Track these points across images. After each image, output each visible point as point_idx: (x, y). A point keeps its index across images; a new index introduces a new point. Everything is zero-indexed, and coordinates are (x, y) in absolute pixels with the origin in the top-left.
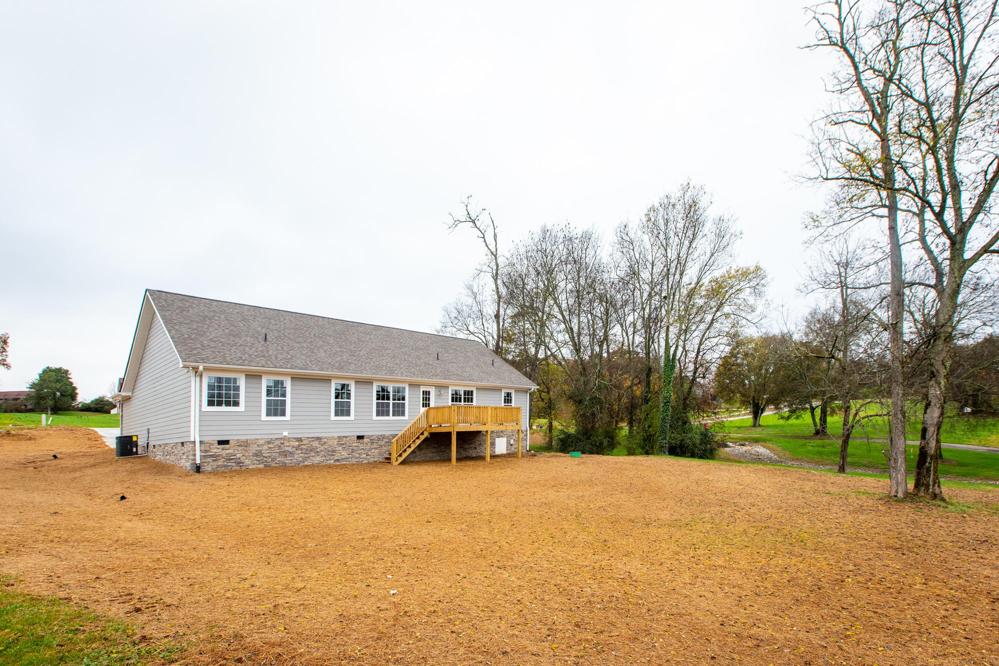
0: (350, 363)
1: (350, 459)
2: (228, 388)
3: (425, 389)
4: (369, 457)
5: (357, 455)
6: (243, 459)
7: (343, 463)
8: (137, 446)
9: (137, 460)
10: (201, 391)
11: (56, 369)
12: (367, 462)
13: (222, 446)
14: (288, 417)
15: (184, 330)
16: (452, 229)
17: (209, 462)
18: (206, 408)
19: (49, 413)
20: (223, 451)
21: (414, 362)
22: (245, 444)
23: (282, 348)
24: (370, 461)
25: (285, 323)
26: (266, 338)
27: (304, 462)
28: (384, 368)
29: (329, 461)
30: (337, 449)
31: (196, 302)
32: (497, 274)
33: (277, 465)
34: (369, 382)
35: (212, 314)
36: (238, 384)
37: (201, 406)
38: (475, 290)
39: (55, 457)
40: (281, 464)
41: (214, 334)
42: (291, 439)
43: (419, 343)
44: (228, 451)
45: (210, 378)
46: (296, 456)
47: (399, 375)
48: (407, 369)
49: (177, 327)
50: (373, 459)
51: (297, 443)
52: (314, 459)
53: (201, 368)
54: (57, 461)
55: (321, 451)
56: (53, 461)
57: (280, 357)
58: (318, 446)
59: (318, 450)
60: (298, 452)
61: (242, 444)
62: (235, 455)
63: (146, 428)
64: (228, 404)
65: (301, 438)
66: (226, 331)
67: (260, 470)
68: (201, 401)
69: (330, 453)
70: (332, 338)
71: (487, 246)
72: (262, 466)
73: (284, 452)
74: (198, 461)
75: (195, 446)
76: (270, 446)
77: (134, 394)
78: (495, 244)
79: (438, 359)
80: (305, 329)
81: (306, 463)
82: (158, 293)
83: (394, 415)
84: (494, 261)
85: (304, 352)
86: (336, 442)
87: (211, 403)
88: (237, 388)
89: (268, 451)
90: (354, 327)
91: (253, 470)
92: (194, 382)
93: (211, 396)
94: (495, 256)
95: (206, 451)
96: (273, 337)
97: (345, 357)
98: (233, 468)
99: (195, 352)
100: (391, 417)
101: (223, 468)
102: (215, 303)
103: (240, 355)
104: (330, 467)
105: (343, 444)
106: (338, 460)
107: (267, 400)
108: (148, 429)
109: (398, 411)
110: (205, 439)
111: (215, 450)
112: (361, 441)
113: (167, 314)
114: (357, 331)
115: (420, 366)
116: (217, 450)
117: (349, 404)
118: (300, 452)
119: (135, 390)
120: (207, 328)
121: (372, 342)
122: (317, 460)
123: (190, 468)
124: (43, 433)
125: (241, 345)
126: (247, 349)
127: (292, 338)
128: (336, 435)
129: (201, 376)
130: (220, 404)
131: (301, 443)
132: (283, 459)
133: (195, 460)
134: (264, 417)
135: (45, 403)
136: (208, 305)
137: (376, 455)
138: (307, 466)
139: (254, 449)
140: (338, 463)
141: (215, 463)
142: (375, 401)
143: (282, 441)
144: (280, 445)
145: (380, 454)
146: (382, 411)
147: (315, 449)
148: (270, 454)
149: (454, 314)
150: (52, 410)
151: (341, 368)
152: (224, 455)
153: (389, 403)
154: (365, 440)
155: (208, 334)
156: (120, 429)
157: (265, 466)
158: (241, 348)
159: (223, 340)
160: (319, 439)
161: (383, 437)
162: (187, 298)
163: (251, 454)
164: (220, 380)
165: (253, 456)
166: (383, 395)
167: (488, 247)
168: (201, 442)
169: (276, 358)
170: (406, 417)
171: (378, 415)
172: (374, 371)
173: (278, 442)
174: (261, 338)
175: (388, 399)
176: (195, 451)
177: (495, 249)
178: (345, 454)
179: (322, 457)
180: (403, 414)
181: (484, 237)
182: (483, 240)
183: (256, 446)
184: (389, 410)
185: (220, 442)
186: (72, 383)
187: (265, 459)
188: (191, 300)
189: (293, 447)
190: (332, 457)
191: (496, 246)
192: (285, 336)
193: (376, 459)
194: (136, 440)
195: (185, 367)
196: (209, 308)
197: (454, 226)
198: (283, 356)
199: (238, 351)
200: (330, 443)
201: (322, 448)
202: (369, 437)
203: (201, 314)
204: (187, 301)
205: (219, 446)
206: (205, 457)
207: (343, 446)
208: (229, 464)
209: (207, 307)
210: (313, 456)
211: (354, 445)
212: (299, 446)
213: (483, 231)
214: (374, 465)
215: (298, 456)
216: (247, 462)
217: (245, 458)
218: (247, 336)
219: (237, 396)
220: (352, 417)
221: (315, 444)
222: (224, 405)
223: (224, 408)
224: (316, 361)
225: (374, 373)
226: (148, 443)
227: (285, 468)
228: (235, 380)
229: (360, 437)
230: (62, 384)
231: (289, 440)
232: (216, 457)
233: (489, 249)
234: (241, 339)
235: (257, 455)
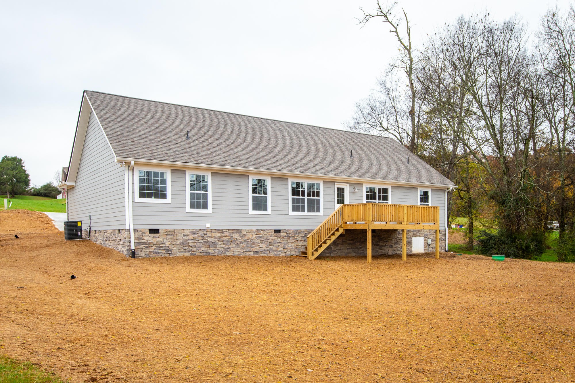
0: (266, 160)
1: (268, 252)
2: (156, 182)
3: (339, 186)
4: (286, 251)
5: (275, 248)
6: (171, 247)
7: (261, 255)
8: (81, 231)
9: (82, 243)
10: (133, 184)
11: (12, 158)
12: (284, 255)
13: (153, 235)
14: (210, 210)
15: (117, 128)
16: (363, 24)
17: (142, 248)
18: (138, 199)
19: (8, 196)
20: (154, 239)
21: (327, 159)
22: (172, 234)
23: (203, 144)
24: (287, 254)
25: (204, 121)
26: (188, 135)
27: (225, 252)
28: (299, 165)
29: (248, 253)
30: (255, 241)
31: (126, 101)
32: (411, 69)
33: (201, 254)
34: (284, 179)
35: (140, 112)
36: (165, 178)
37: (133, 197)
38: (388, 86)
39: (16, 237)
40: (205, 254)
41: (142, 132)
42: (213, 231)
43: (332, 140)
44: (158, 240)
45: (140, 172)
46: (218, 247)
47: (314, 171)
48: (321, 166)
49: (110, 125)
50: (289, 253)
51: (219, 235)
52: (235, 250)
53: (133, 163)
54: (18, 241)
55: (241, 243)
56: (15, 241)
57: (201, 153)
58: (238, 238)
59: (238, 242)
60: (220, 243)
61: (170, 233)
62: (164, 244)
63: (88, 215)
64: (157, 196)
65: (222, 230)
66: (153, 128)
67: (186, 258)
68: (133, 193)
69: (249, 245)
70: (248, 135)
71: (400, 40)
72: (187, 254)
73: (208, 242)
74: (133, 248)
75: (130, 233)
76: (194, 236)
77: (77, 184)
78: (408, 38)
79: (351, 156)
80: (223, 126)
81: (227, 254)
82: (94, 94)
83: (309, 211)
84: (408, 55)
85: (223, 149)
86: (254, 235)
87: (142, 195)
88: (164, 182)
89: (193, 241)
90: (268, 124)
91: (180, 258)
92: (127, 176)
93: (142, 188)
94: (409, 51)
95: (139, 239)
96: (194, 134)
97: (261, 153)
98: (163, 255)
99: (127, 148)
100: (306, 213)
101: (154, 255)
102: (142, 102)
103: (165, 151)
104: (249, 258)
105: (261, 237)
106: (257, 252)
107: (191, 193)
108: (90, 216)
109: (313, 207)
110: (139, 228)
111: (147, 238)
112: (278, 234)
113: (102, 113)
114: (272, 128)
115: (334, 163)
116: (148, 238)
117: (266, 199)
118: (222, 243)
119: (78, 181)
120: (137, 126)
121: (286, 139)
122: (237, 251)
123: (126, 253)
124: (6, 215)
125: (166, 142)
126: (172, 146)
127: (211, 134)
128: (254, 228)
129: (133, 170)
130: (149, 196)
131: (222, 235)
132: (206, 249)
133: (130, 246)
134: (188, 209)
135: (5, 188)
136: (136, 105)
137: (292, 249)
138: (229, 256)
139: (180, 238)
140: (256, 255)
141: (148, 250)
142: (290, 197)
143: (205, 232)
144: (203, 235)
145: (296, 248)
146: (298, 206)
147: (235, 241)
148: (195, 244)
149: (367, 110)
150: (10, 194)
151: (257, 164)
152: (155, 243)
153: (304, 199)
154: (282, 234)
155: (137, 131)
156: (66, 214)
157: (191, 254)
158: (166, 145)
159: (150, 137)
160: (238, 231)
161: (299, 232)
162: (118, 98)
163: (178, 243)
164: (148, 174)
165: (180, 245)
166: (297, 191)
167: (401, 42)
168: (135, 230)
169: (198, 154)
170: (321, 213)
171: (293, 210)
172: (289, 168)
173: (201, 233)
174: (184, 135)
175: (303, 195)
176: (130, 238)
177: (408, 44)
178: (263, 247)
179: (242, 248)
180: (318, 210)
181: (396, 32)
182: (395, 34)
183: (182, 235)
184: (304, 206)
185: (152, 231)
186: (25, 171)
187: (191, 248)
188: (121, 100)
189: (215, 238)
190: (251, 249)
191: (409, 40)
192: (205, 133)
193: (292, 253)
194: (80, 225)
195: (119, 162)
196: (137, 107)
197: (365, 21)
198: (204, 152)
199: (163, 147)
200: (249, 235)
201: (242, 240)
202: (285, 231)
203: (131, 113)
204: (118, 101)
205: (150, 235)
206: (138, 243)
207: (261, 239)
208: (159, 251)
209: (135, 106)
210: (233, 247)
211: (271, 238)
212: (221, 237)
213: (395, 25)
214: (291, 259)
215: (220, 247)
216: (175, 250)
217: (173, 246)
218: (171, 133)
219: (164, 189)
220: (269, 212)
221: (235, 236)
222: (153, 197)
223: (153, 200)
224: (234, 157)
225: (289, 170)
226: (90, 228)
227: (208, 258)
228: (162, 174)
229: (277, 231)
230: (17, 171)
231: (211, 231)
232: (147, 244)
233: (402, 43)
234: (166, 136)
235: (183, 245)
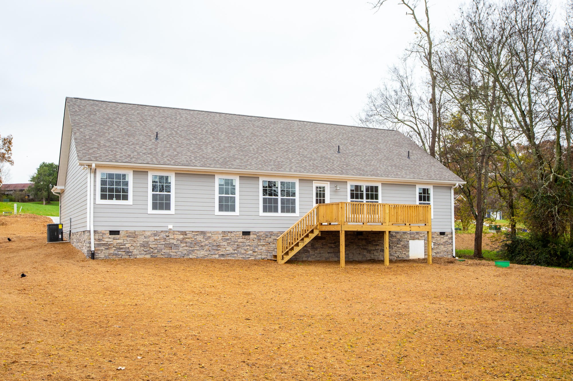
1: (235, 255)
2: (118, 184)
3: (320, 185)
4: (255, 254)
5: (243, 251)
6: (131, 248)
7: (228, 258)
10: (95, 186)
12: (253, 258)
13: (113, 236)
14: (172, 211)
15: (87, 132)
17: (102, 250)
18: (99, 201)
20: (114, 241)
21: (308, 156)
22: (133, 235)
23: (171, 145)
24: (257, 258)
26: (157, 137)
27: (188, 255)
28: (272, 163)
29: (213, 256)
30: (221, 244)
31: (104, 106)
33: (162, 256)
34: (254, 178)
35: (115, 116)
36: (126, 180)
37: (95, 199)
39: (9, 239)
40: (166, 256)
41: (112, 135)
42: (176, 233)
43: (321, 136)
44: (118, 241)
45: (103, 174)
46: (181, 249)
47: (289, 170)
48: (298, 163)
49: (82, 130)
50: (260, 256)
51: (182, 236)
52: (198, 253)
53: (94, 165)
55: (206, 245)
57: (166, 154)
58: (202, 240)
59: (203, 244)
60: (182, 245)
61: (131, 235)
62: (125, 245)
64: (118, 198)
65: (185, 232)
66: (124, 131)
67: (145, 260)
68: (95, 195)
69: (214, 248)
70: (224, 134)
72: (148, 256)
73: (170, 244)
74: (93, 249)
75: (90, 235)
76: (155, 238)
79: (338, 152)
81: (191, 256)
82: (75, 100)
83: (282, 212)
85: (191, 149)
86: (220, 237)
87: (103, 197)
88: (126, 184)
89: (154, 243)
91: (139, 260)
92: (89, 178)
93: (103, 190)
95: (99, 240)
96: (165, 135)
98: (123, 257)
99: (91, 151)
100: (279, 214)
101: (114, 256)
103: (129, 154)
104: (214, 261)
105: (228, 239)
106: (223, 255)
107: (153, 195)
109: (288, 207)
110: (99, 229)
111: (107, 240)
112: (246, 237)
114: (253, 125)
115: (314, 160)
116: (108, 239)
117: (233, 200)
118: (185, 245)
120: (107, 130)
121: (266, 136)
122: (202, 253)
123: (86, 254)
125: (133, 144)
126: (137, 147)
127: (183, 135)
128: (221, 230)
129: (95, 172)
130: (111, 197)
131: (186, 237)
132: (168, 251)
133: (90, 247)
134: (150, 210)
136: (114, 108)
137: (262, 252)
138: (191, 259)
139: (141, 240)
140: (222, 258)
141: (108, 252)
142: (261, 197)
143: (167, 234)
144: (165, 237)
145: (266, 251)
146: (269, 207)
147: (199, 243)
148: (156, 246)
151: (225, 164)
152: (115, 245)
153: (277, 199)
154: (252, 236)
155: (107, 135)
157: (152, 256)
158: (132, 147)
159: (118, 139)
160: (203, 233)
161: (271, 234)
163: (139, 245)
164: (111, 176)
165: (141, 246)
166: (270, 190)
168: (95, 232)
169: (162, 155)
170: (296, 214)
171: (264, 211)
172: (260, 167)
173: (163, 235)
174: (153, 136)
175: (276, 194)
176: (90, 239)
178: (230, 249)
179: (206, 251)
180: (293, 211)
183: (143, 237)
184: (277, 207)
185: (112, 233)
187: (152, 250)
188: (101, 105)
189: (178, 240)
190: (217, 252)
192: (177, 133)
193: (263, 257)
195: (81, 165)
196: (114, 110)
198: (170, 153)
199: (128, 150)
200: (215, 237)
201: (207, 242)
202: (255, 233)
203: (106, 116)
204: (97, 105)
205: (110, 236)
206: (98, 245)
207: (228, 241)
208: (119, 253)
209: (112, 110)
210: (197, 250)
211: (239, 240)
212: (183, 239)
214: (261, 262)
215: (183, 249)
216: (135, 252)
217: (133, 248)
218: (141, 135)
219: (125, 191)
220: (237, 213)
221: (200, 238)
222: (114, 199)
223: (114, 202)
224: (201, 157)
225: (260, 169)
227: (169, 259)
228: (124, 176)
229: (246, 233)
231: (174, 233)
232: (108, 246)
234: (134, 138)
235: (144, 246)
